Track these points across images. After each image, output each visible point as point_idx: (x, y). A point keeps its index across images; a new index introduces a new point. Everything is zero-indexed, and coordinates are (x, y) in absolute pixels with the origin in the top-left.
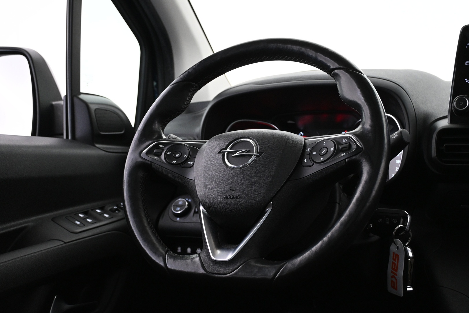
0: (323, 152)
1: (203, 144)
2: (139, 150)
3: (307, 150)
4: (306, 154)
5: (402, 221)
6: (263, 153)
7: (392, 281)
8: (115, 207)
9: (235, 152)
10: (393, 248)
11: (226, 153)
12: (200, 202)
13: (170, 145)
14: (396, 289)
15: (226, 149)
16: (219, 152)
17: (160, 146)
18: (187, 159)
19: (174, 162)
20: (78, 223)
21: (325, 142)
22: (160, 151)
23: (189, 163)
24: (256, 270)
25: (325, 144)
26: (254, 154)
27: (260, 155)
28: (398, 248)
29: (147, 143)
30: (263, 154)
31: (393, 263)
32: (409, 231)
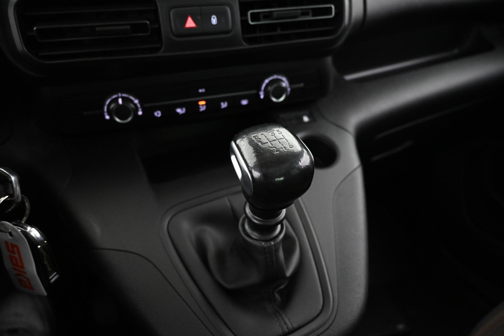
14: (31, 289)
28: (11, 234)
31: (11, 258)
32: (23, 203)
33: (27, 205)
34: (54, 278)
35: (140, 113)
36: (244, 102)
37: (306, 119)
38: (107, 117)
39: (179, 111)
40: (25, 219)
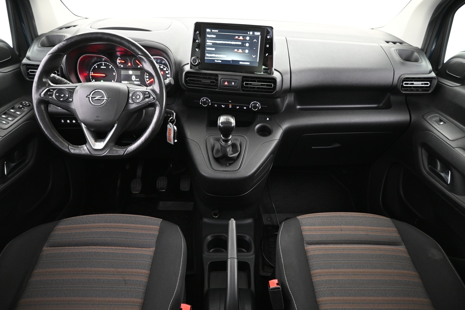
0: (137, 97)
1: (75, 88)
2: (39, 93)
3: (130, 95)
4: (130, 97)
5: (172, 115)
7: (169, 139)
8: (21, 106)
9: (95, 97)
10: (168, 126)
11: (90, 98)
12: (81, 121)
13: (57, 90)
14: (171, 141)
15: (90, 95)
16: (87, 97)
17: (51, 90)
18: (68, 98)
19: (62, 99)
20: (4, 122)
22: (51, 93)
23: (70, 99)
24: (115, 152)
25: (138, 93)
26: (105, 98)
27: (108, 99)
28: (171, 126)
29: (43, 89)
30: (110, 99)
31: (169, 132)
32: (175, 120)
33: (175, 121)
34: (176, 141)
35: (210, 104)
36: (245, 108)
37: (268, 119)
38: (201, 103)
39: (222, 106)
40: (174, 124)
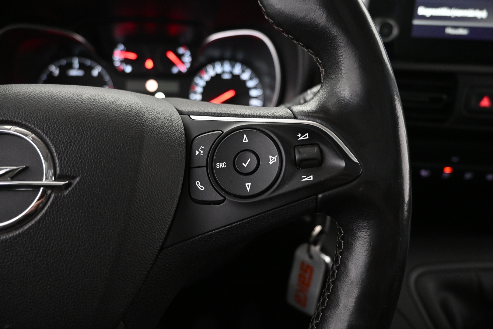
0: (245, 166)
3: (197, 153)
4: (196, 163)
6: (74, 178)
21: (245, 136)
25: (245, 139)
26: (44, 182)
27: (66, 186)
